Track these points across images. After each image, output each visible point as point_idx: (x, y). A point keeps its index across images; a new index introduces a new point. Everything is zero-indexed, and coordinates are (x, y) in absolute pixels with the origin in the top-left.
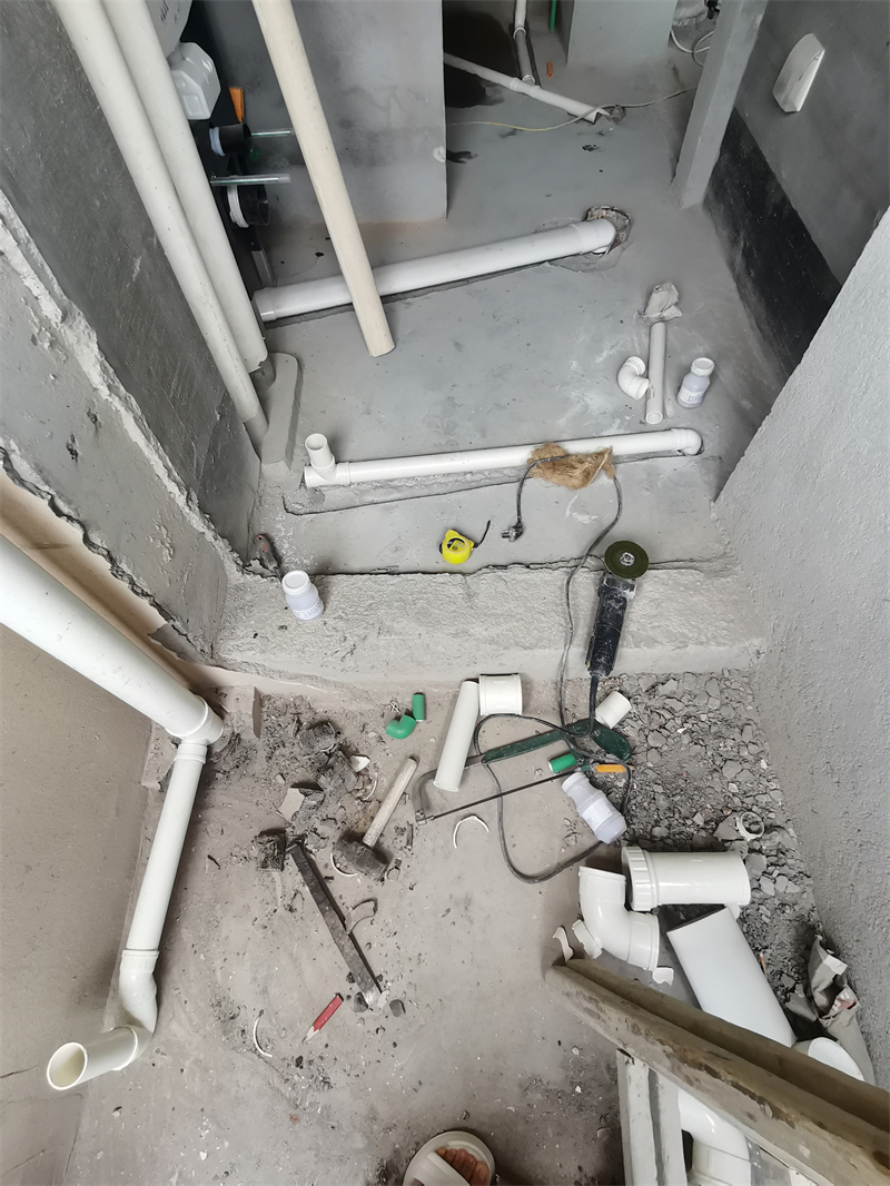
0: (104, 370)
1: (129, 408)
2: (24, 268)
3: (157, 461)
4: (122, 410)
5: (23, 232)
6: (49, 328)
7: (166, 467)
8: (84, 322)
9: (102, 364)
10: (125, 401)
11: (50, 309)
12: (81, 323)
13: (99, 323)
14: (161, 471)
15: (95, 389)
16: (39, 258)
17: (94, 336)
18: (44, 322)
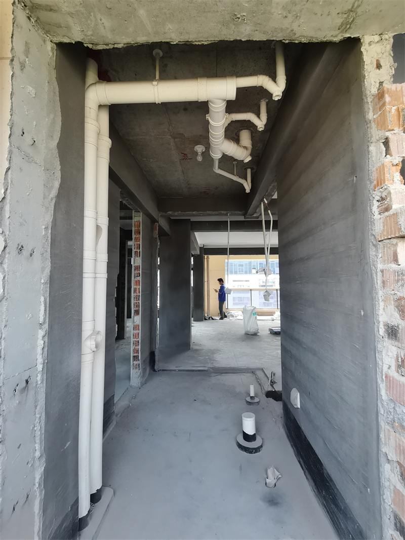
0: (41, 477)
1: (40, 494)
2: (38, 441)
3: (37, 524)
4: (38, 495)
5: (43, 432)
6: (34, 460)
7: (39, 527)
8: (44, 460)
9: (42, 476)
10: (41, 491)
11: (38, 454)
12: (44, 459)
13: (48, 461)
14: (36, 529)
15: (34, 485)
16: (43, 438)
17: (45, 465)
18: (34, 458)
